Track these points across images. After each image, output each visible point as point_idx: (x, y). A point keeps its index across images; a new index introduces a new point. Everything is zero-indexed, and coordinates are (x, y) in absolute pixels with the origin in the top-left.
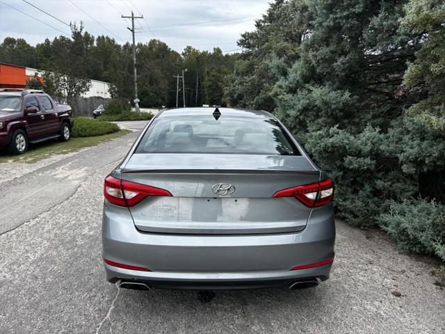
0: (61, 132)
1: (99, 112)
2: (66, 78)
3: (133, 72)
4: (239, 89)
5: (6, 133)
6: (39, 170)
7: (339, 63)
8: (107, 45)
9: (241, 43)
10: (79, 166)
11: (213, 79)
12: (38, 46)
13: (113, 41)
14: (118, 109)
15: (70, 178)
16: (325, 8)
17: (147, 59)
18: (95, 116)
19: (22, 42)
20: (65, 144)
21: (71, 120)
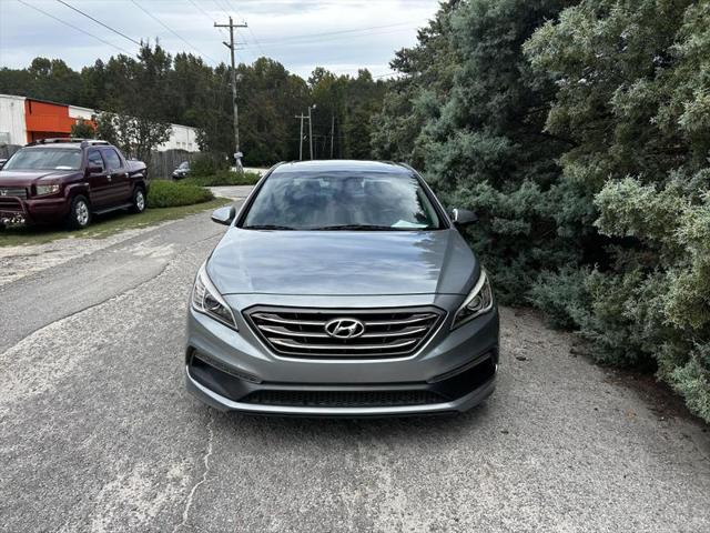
0: (133, 200)
1: (181, 173)
2: (136, 122)
3: (233, 111)
4: (391, 136)
5: (62, 199)
6: (112, 247)
7: (494, 103)
8: (190, 67)
9: (396, 65)
10: (163, 242)
11: (357, 119)
12: (85, 70)
13: (200, 61)
14: (211, 168)
15: (154, 255)
16: (472, 35)
17: (253, 90)
18: (176, 178)
19: (60, 65)
20: (140, 217)
21: (147, 182)
